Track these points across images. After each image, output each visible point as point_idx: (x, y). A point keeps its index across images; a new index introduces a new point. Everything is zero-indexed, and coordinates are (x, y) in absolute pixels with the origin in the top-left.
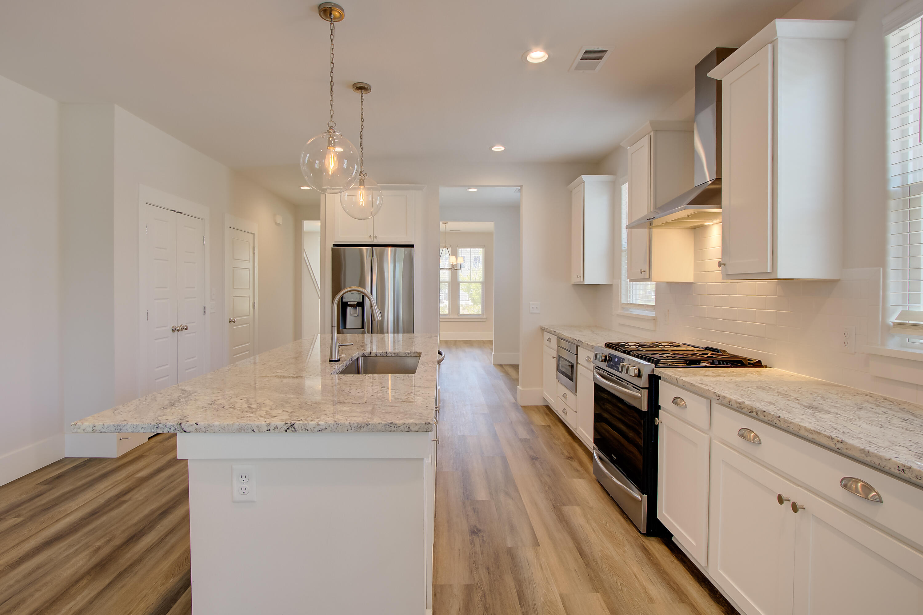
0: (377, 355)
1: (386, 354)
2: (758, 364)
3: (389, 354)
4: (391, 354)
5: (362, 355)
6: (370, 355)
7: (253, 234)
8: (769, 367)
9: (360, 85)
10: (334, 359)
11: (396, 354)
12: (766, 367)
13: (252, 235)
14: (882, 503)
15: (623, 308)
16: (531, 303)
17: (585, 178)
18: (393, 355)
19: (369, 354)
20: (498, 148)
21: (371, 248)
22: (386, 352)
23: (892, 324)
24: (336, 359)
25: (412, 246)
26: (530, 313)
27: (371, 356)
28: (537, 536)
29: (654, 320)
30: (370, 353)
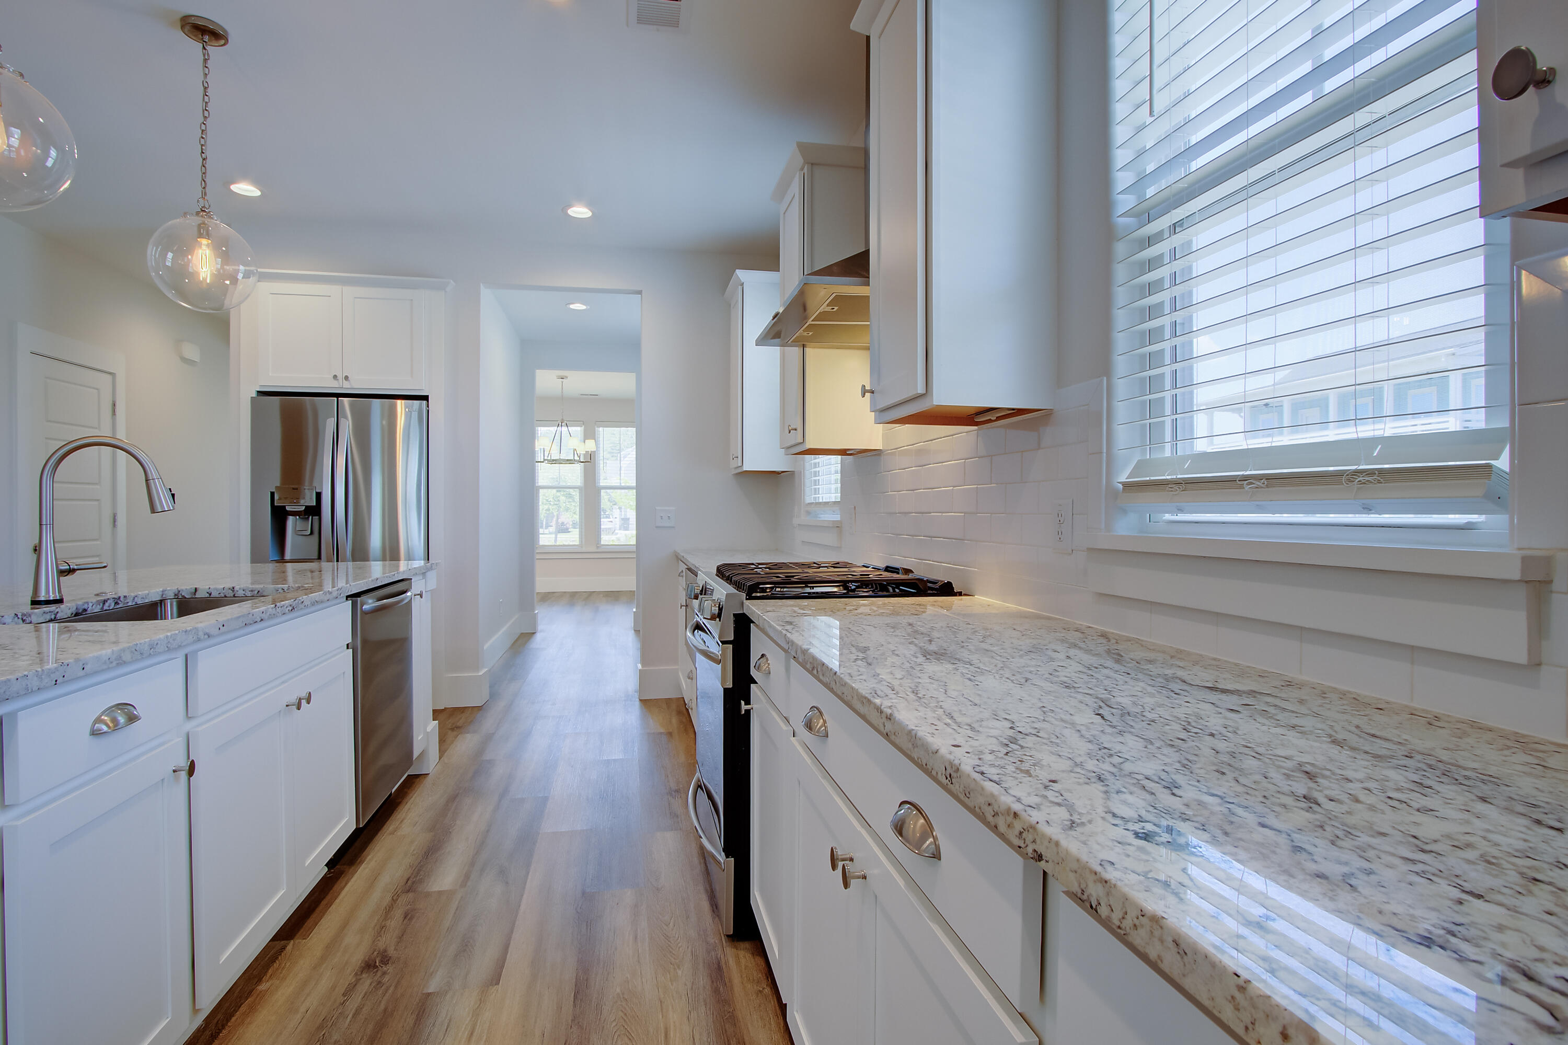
0: (210, 594)
1: (233, 591)
2: (947, 590)
3: (238, 593)
4: (244, 592)
5: (175, 595)
6: (195, 594)
7: (113, 374)
8: (965, 595)
9: (194, 20)
10: (43, 599)
11: (256, 592)
12: (960, 594)
13: (109, 377)
14: (940, 859)
15: (808, 513)
16: (657, 508)
17: (741, 274)
18: (249, 593)
19: (191, 593)
20: (580, 211)
21: (336, 399)
22: (233, 588)
23: (1121, 486)
24: (49, 597)
25: (425, 398)
26: (656, 527)
27: (196, 596)
28: (507, 961)
29: (838, 527)
30: (194, 591)
